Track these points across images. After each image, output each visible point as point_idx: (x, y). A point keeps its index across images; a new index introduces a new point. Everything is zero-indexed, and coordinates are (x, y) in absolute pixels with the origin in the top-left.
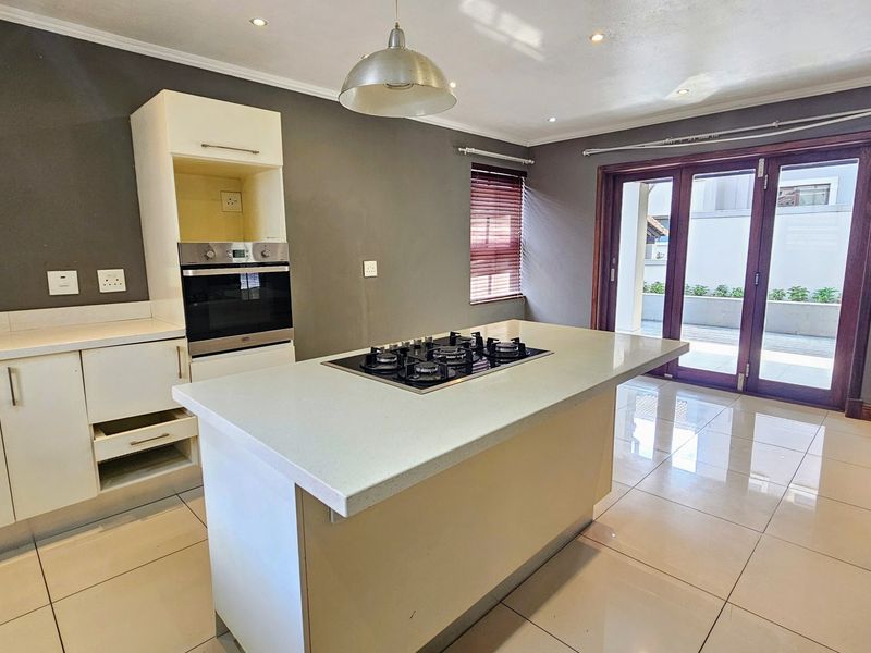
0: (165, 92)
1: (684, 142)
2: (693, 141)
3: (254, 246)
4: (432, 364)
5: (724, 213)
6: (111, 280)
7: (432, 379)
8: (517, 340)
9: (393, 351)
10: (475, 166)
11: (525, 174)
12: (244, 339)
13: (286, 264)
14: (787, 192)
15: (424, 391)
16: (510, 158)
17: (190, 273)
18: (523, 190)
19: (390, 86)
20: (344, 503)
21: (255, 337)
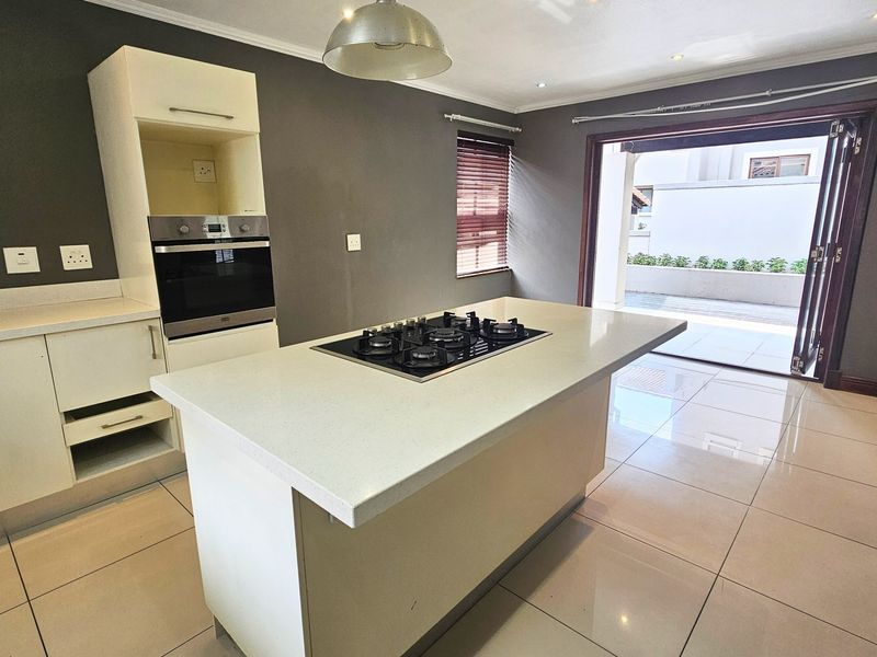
0: (126, 47)
1: (675, 110)
2: (684, 109)
3: (231, 220)
4: (429, 349)
5: (707, 184)
6: (76, 256)
7: (429, 365)
8: (515, 320)
9: (385, 334)
10: (461, 134)
11: (512, 143)
12: (224, 319)
13: (266, 239)
14: (767, 162)
15: (424, 379)
16: (497, 125)
17: (163, 249)
18: (510, 159)
19: (378, 45)
20: (351, 513)
21: (234, 316)
